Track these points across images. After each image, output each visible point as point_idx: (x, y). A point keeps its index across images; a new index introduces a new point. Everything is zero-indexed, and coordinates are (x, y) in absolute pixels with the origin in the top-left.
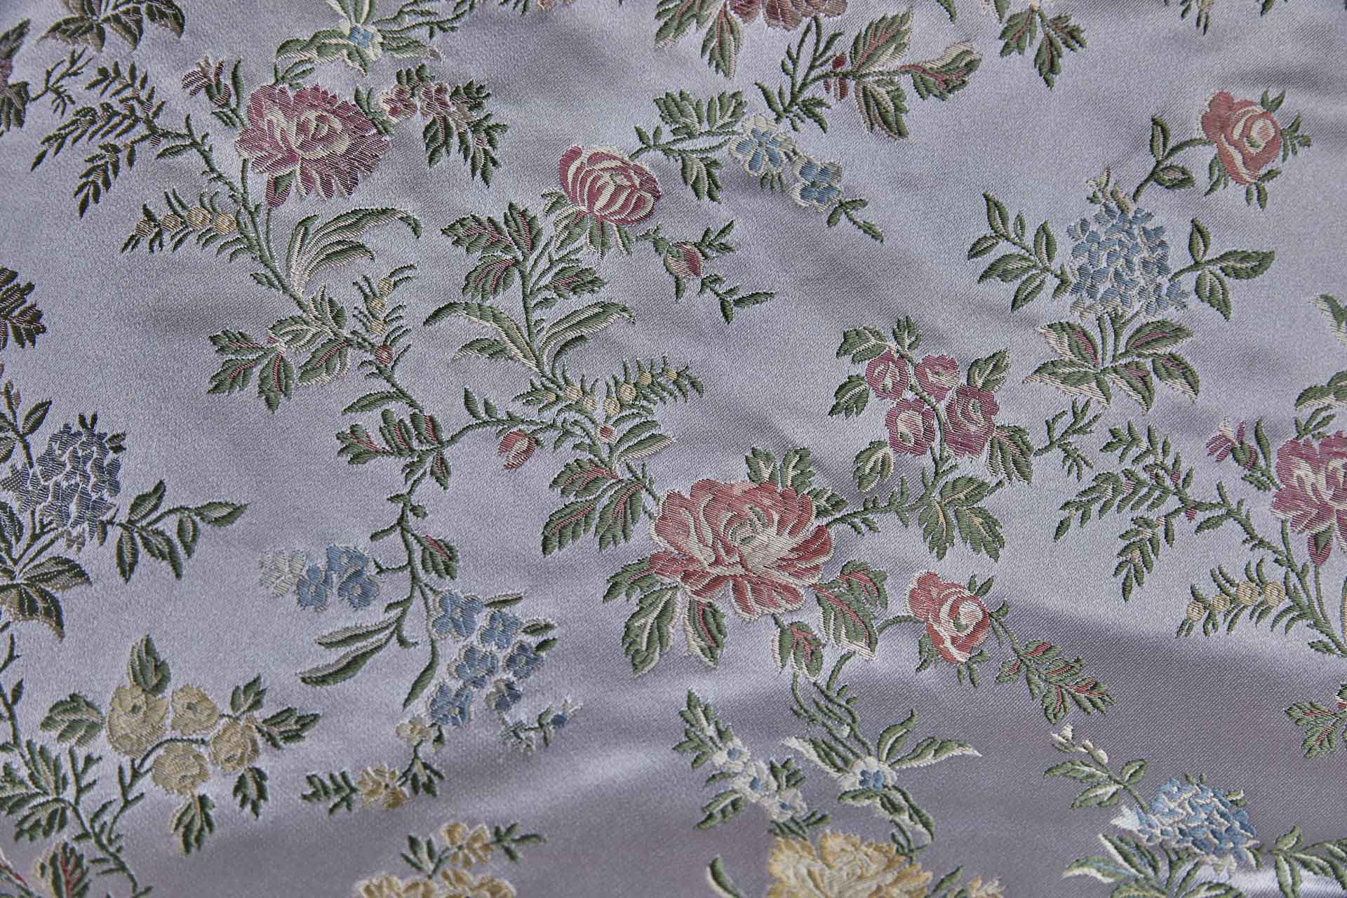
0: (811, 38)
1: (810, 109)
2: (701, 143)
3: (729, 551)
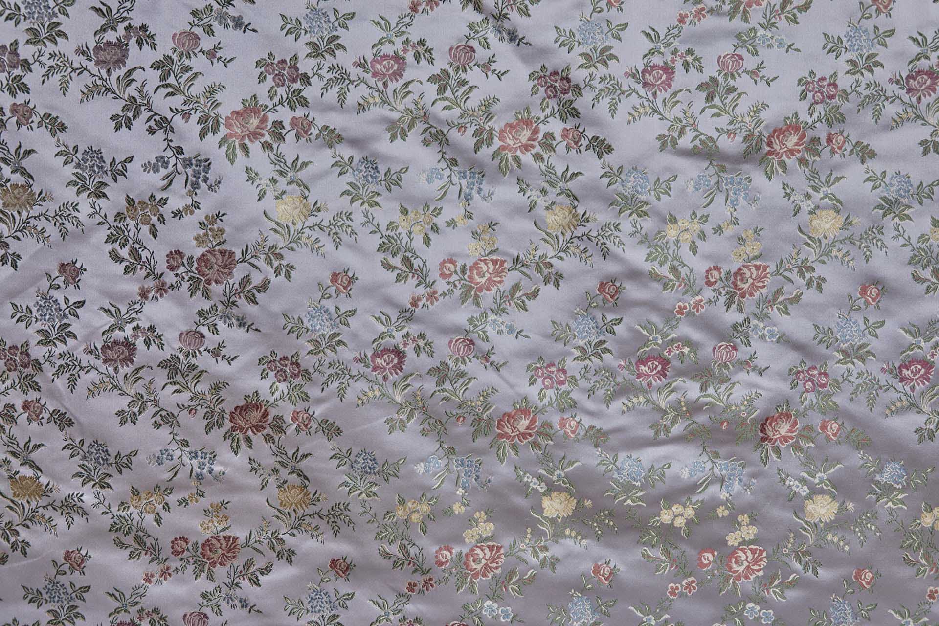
0: (498, 293)
1: (504, 311)
2: (480, 327)
3: (515, 428)
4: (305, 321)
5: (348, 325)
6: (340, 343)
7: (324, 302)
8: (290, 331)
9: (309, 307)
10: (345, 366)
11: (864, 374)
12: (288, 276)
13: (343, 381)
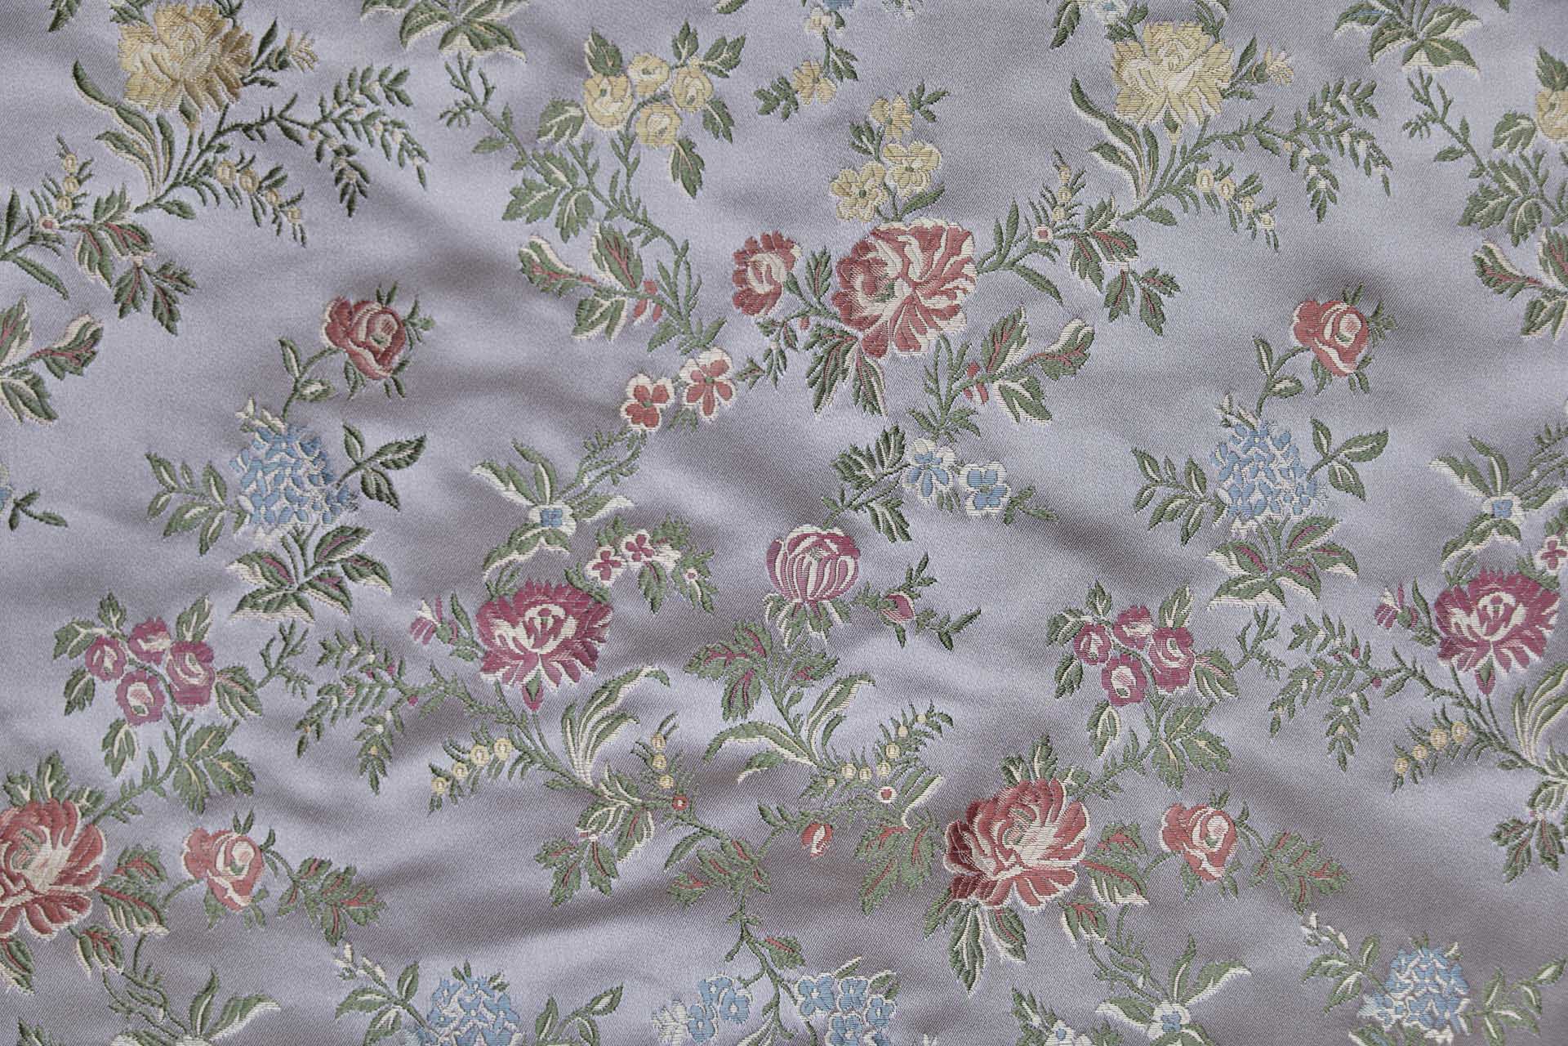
11: (1316, 631)
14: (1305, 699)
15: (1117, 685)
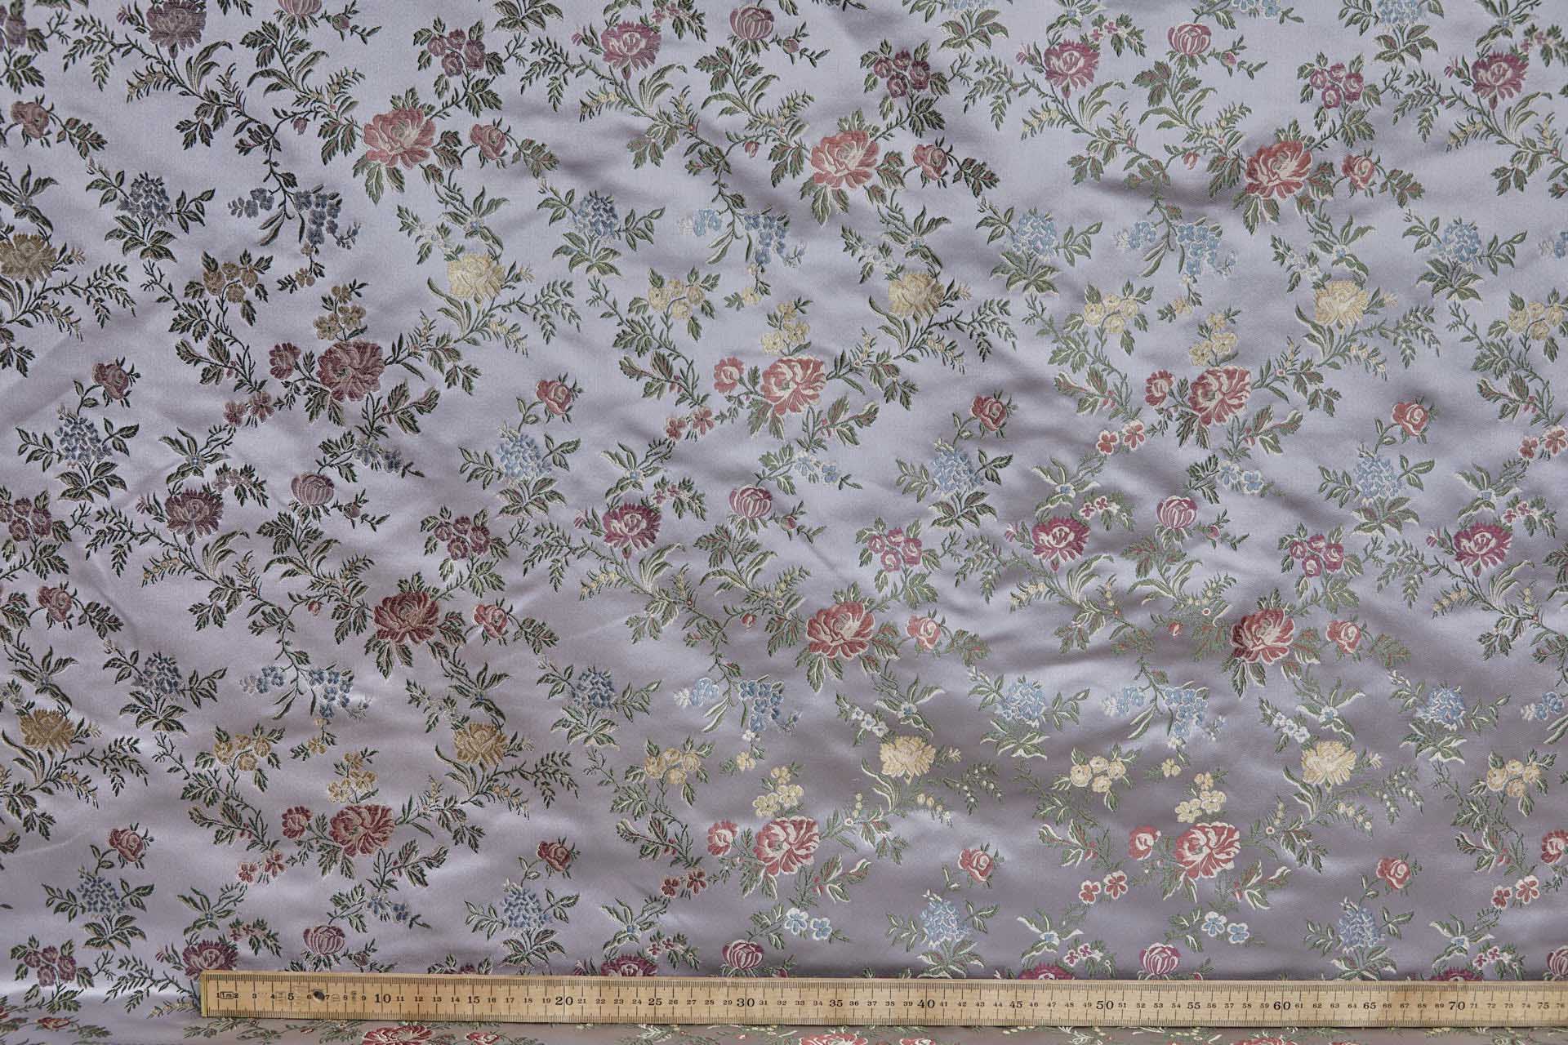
0: (811, 415)
1: (819, 443)
2: (782, 471)
3: (836, 634)
4: (496, 458)
5: (566, 466)
6: (554, 495)
7: (526, 429)
8: (471, 476)
9: (503, 436)
10: (560, 534)
11: (1399, 547)
12: (468, 387)
13: (559, 557)
14: (1394, 577)
15: (1308, 568)
